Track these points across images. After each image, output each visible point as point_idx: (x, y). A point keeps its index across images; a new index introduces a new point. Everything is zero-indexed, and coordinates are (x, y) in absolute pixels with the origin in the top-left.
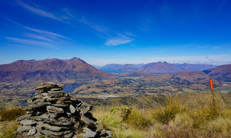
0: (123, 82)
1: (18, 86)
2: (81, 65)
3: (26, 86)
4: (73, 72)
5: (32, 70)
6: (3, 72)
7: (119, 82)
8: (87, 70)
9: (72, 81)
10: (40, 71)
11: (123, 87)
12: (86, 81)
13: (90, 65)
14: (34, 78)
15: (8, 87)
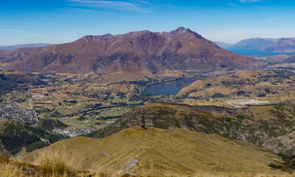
0: (275, 74)
1: (85, 80)
2: (193, 41)
3: (96, 80)
4: (177, 55)
5: (106, 53)
6: (63, 55)
7: (268, 75)
8: (204, 51)
9: (177, 74)
10: (119, 55)
11: (275, 84)
12: (203, 72)
13: (210, 42)
14: (109, 68)
15: (70, 81)
